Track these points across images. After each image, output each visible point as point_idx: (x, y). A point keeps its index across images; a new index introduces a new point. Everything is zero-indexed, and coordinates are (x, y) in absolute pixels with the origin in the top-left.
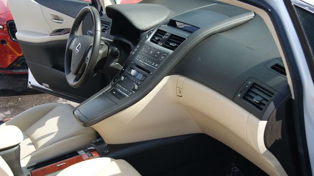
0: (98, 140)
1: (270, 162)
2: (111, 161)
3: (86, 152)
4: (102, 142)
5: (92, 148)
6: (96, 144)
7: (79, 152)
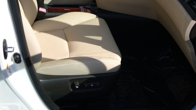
0: (93, 4)
1: (189, 48)
2: (96, 17)
3: (84, 8)
4: (96, 5)
5: (89, 7)
6: (92, 5)
7: (80, 7)
